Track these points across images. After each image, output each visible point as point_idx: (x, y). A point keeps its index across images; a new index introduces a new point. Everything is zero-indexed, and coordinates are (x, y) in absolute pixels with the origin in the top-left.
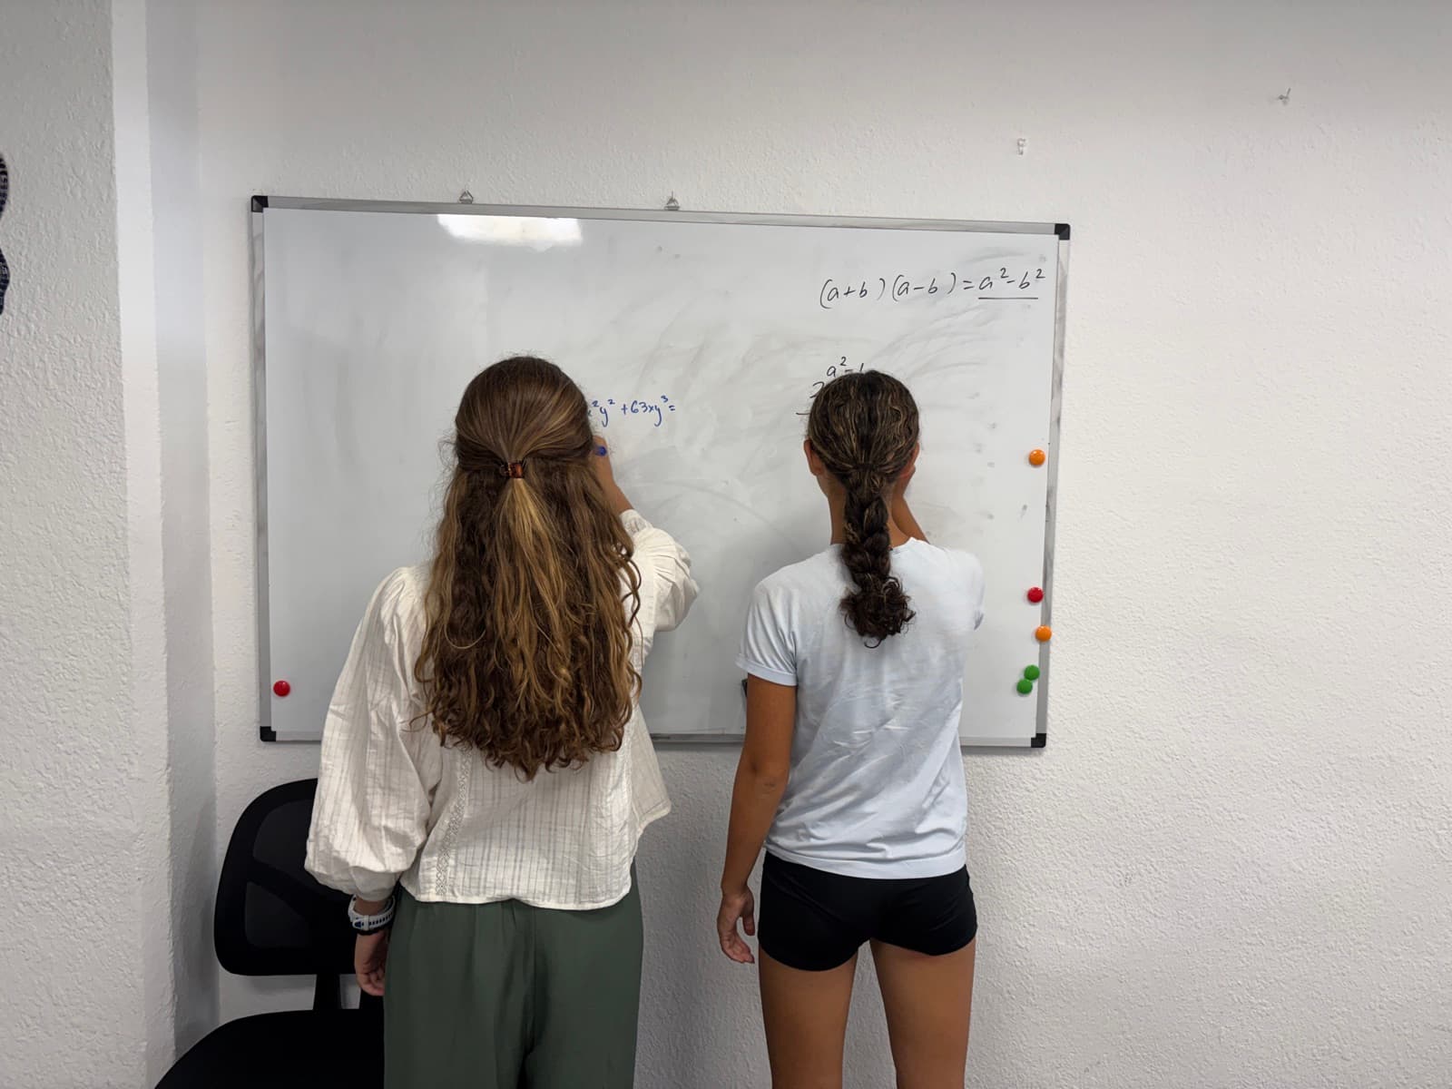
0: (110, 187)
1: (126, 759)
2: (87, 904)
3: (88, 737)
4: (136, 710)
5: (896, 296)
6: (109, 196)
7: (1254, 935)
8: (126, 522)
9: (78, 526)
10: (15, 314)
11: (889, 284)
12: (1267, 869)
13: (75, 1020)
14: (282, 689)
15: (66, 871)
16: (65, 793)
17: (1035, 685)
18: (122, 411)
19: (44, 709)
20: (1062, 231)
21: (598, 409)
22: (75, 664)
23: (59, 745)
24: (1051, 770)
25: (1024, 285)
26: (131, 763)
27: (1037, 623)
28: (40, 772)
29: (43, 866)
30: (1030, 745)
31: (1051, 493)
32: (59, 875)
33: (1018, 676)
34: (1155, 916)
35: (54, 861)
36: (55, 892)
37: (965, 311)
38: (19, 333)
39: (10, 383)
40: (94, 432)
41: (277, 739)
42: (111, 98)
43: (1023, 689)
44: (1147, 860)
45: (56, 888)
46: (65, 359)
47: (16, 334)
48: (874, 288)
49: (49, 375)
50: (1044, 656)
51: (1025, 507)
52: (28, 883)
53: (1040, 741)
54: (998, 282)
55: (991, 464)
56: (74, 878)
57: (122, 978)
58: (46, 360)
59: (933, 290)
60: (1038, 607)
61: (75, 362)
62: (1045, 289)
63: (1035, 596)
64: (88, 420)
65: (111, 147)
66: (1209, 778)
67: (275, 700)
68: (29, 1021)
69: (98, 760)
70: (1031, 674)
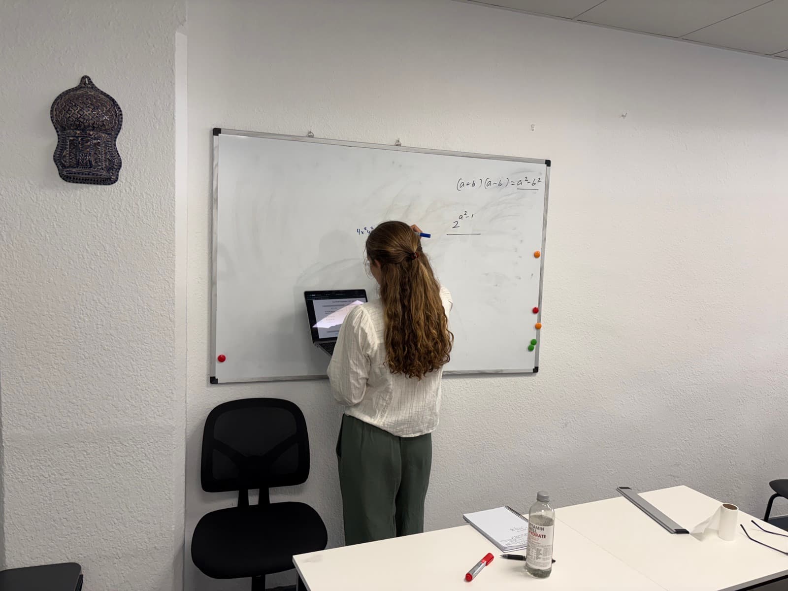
0: (173, 124)
1: (170, 391)
2: (148, 462)
3: (152, 382)
4: (176, 369)
5: (486, 187)
6: (172, 129)
7: (609, 444)
8: (174, 281)
9: (151, 283)
10: (124, 181)
11: (484, 181)
12: (613, 417)
13: (140, 519)
14: (222, 359)
15: (139, 446)
16: (140, 409)
17: (535, 346)
18: (174, 229)
19: (131, 369)
20: (548, 163)
21: (366, 231)
22: (147, 348)
23: (138, 386)
24: (539, 382)
25: (534, 184)
26: (172, 393)
27: (536, 322)
28: (128, 400)
29: (128, 445)
30: (532, 371)
31: (542, 269)
32: (136, 448)
33: (528, 344)
34: (575, 439)
35: (133, 442)
36: (132, 457)
37: (512, 194)
38: (126, 191)
39: (120, 215)
40: (161, 238)
41: (219, 382)
42: (174, 84)
43: (530, 349)
44: (573, 416)
45: (133, 455)
46: (148, 204)
47: (124, 191)
48: (478, 183)
49: (140, 211)
50: (538, 335)
51: (532, 275)
52: (119, 454)
53: (536, 370)
54: (524, 183)
55: (520, 257)
56: (143, 449)
57: (164, 495)
58: (139, 204)
59: (500, 185)
60: (536, 315)
61: (153, 206)
62: (541, 186)
63: (536, 311)
64: (158, 232)
65: (174, 106)
66: (595, 382)
67: (218, 365)
68: (116, 521)
69: (157, 393)
70: (534, 342)
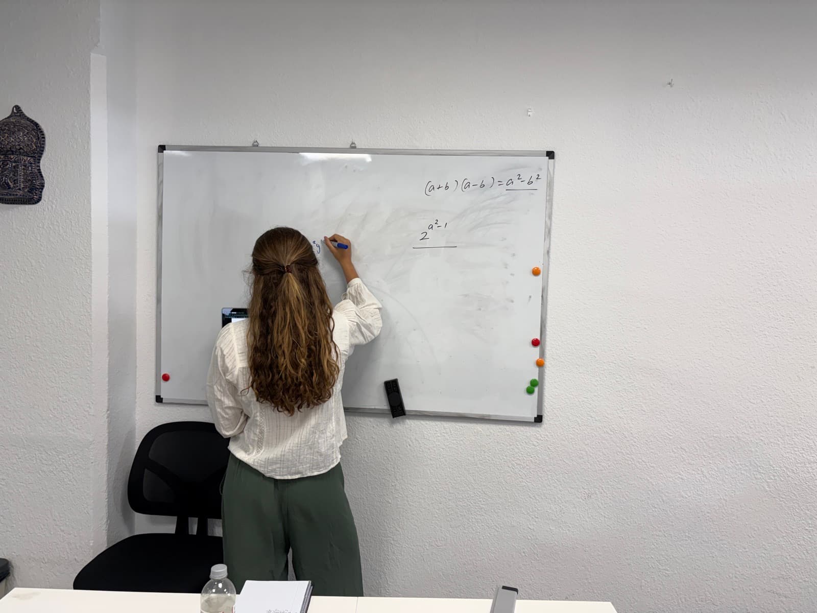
0: (88, 143)
1: (88, 405)
2: (69, 473)
3: (72, 395)
4: (93, 383)
5: (464, 189)
6: (88, 147)
7: (660, 531)
8: (91, 296)
9: (71, 297)
10: (47, 201)
11: (460, 183)
12: (667, 494)
13: (62, 528)
14: (166, 378)
15: (60, 457)
16: (61, 420)
17: (536, 389)
18: (91, 245)
19: (54, 381)
20: (550, 155)
21: (315, 245)
22: (68, 361)
23: (60, 398)
24: (547, 435)
25: (530, 183)
26: (90, 408)
27: (537, 357)
28: (51, 410)
29: (51, 454)
30: (533, 421)
31: (544, 290)
32: (58, 459)
33: (527, 385)
34: (605, 517)
35: (56, 452)
36: (55, 466)
37: (498, 197)
38: (48, 209)
39: (44, 232)
40: (79, 254)
41: (163, 401)
42: (89, 103)
43: (530, 391)
44: (600, 486)
45: (56, 465)
46: (67, 221)
47: (47, 209)
48: (452, 185)
49: (60, 228)
50: (541, 375)
51: (530, 297)
52: (44, 462)
53: (539, 419)
54: (516, 182)
55: (512, 275)
56: (64, 461)
57: (83, 509)
58: (59, 221)
59: (482, 186)
60: (537, 349)
61: (71, 222)
62: (541, 185)
63: (535, 343)
64: (76, 248)
65: (89, 125)
66: (634, 443)
67: (164, 384)
68: (42, 527)
69: (76, 405)
70: (534, 384)
